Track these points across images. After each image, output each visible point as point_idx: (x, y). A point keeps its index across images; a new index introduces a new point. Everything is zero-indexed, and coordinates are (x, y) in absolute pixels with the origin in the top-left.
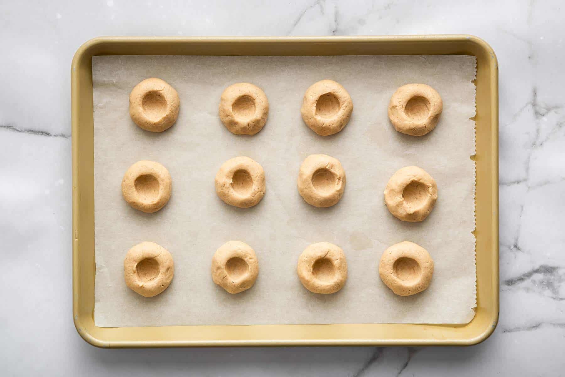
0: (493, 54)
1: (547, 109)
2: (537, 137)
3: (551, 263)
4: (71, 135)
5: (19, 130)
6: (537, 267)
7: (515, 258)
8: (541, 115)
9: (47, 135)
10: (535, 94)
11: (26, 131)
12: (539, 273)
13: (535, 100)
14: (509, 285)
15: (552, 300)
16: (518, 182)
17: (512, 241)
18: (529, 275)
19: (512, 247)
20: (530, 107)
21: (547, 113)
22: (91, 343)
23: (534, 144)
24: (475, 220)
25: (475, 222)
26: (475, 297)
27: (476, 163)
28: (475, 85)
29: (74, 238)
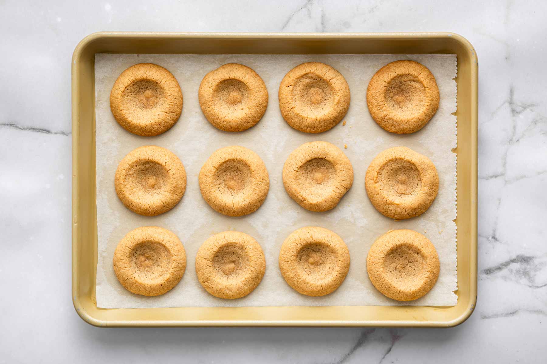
0: (473, 51)
1: (523, 107)
2: (514, 133)
3: (527, 254)
4: (71, 133)
5: (22, 128)
6: (514, 257)
7: (494, 248)
8: (517, 112)
9: (47, 133)
10: (512, 93)
11: (28, 129)
12: (516, 263)
13: (511, 99)
14: (487, 274)
15: (528, 288)
16: (496, 177)
17: (491, 233)
18: (507, 264)
19: (490, 238)
20: (507, 105)
21: (523, 111)
22: (89, 322)
23: (511, 140)
24: (456, 209)
25: (456, 211)
26: (456, 280)
27: (457, 156)
28: (456, 82)
29: (74, 223)
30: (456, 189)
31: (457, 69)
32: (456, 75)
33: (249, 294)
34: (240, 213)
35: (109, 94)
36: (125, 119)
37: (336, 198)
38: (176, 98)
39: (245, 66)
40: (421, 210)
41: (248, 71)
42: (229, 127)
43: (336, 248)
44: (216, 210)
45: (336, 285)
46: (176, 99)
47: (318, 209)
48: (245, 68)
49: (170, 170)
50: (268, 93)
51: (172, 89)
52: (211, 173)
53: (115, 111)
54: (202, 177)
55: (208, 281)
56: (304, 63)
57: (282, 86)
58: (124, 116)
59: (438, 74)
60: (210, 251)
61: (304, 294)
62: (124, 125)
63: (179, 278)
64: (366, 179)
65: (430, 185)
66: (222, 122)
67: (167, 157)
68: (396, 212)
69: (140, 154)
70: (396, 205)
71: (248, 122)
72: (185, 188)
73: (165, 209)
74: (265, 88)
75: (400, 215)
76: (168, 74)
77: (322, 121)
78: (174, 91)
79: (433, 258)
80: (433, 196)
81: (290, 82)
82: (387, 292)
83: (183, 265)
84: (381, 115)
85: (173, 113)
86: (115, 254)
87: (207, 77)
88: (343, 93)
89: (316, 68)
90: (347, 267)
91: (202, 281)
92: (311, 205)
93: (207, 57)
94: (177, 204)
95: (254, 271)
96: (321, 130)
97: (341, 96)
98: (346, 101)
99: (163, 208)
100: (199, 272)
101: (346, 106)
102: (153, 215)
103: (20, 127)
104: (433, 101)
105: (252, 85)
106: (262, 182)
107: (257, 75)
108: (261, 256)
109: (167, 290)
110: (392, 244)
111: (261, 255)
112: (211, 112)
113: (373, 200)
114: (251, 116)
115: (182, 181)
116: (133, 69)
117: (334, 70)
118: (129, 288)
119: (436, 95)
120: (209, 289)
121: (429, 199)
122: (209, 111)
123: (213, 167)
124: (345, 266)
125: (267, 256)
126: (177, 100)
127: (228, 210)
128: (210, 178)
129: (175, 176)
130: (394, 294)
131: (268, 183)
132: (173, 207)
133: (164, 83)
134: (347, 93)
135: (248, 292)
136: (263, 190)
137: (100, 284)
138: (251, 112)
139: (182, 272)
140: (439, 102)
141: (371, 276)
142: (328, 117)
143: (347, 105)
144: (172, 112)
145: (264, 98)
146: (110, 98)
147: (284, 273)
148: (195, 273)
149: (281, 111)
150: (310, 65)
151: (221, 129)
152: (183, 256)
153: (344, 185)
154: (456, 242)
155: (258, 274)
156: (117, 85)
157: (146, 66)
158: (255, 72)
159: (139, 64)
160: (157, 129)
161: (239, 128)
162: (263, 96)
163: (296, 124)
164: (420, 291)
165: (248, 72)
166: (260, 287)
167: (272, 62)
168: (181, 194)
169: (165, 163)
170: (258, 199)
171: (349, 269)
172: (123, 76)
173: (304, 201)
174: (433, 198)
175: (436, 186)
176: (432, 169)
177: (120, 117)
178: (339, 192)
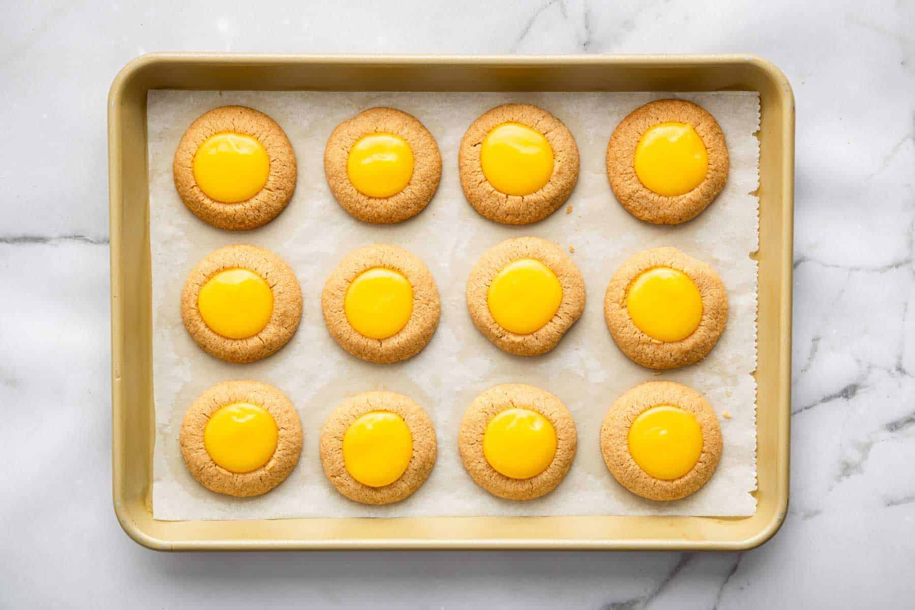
0: (786, 86)
19: (893, 371)
22: (141, 542)
24: (756, 354)
25: (756, 357)
26: (755, 474)
27: (758, 265)
28: (758, 140)
29: (114, 377)
30: (755, 321)
31: (760, 116)
32: (758, 128)
33: (409, 497)
34: (393, 358)
35: (171, 159)
36: (199, 202)
37: (556, 333)
38: (285, 165)
39: (402, 112)
40: (698, 354)
41: (408, 120)
42: (376, 215)
43: (553, 418)
44: (352, 353)
45: (556, 480)
46: (284, 167)
47: (524, 351)
48: (402, 115)
49: (274, 285)
50: (440, 158)
51: (279, 149)
52: (341, 291)
53: (182, 188)
54: (327, 298)
55: (341, 474)
56: (501, 106)
57: (465, 144)
58: (198, 197)
59: (728, 125)
60: (343, 424)
61: (503, 496)
62: (198, 212)
63: (289, 467)
64: (605, 302)
65: (714, 312)
66: (364, 207)
67: (270, 264)
68: (654, 357)
69: (223, 259)
70: (655, 345)
71: (408, 208)
72: (300, 316)
73: (266, 351)
74: (437, 149)
75: (662, 362)
76: (270, 124)
77: (531, 204)
78: (281, 152)
79: (712, 429)
80: (717, 330)
81: (477, 138)
82: (633, 486)
83: (298, 446)
84: (629, 190)
85: (281, 191)
86: (183, 427)
87: (337, 131)
88: (567, 156)
89: (521, 114)
90: (573, 450)
91: (330, 475)
92: (513, 345)
93: (339, 96)
94: (286, 344)
95: (417, 457)
96: (530, 219)
97: (564, 161)
98: (572, 170)
99: (261, 350)
100: (326, 460)
101: (571, 178)
102: (245, 362)
103: (91, 240)
104: (717, 171)
105: (414, 144)
106: (428, 305)
107: (423, 127)
108: (430, 433)
109: (270, 488)
110: (644, 405)
111: (428, 432)
112: (346, 191)
113: (617, 337)
114: (413, 197)
115: (294, 304)
116: (210, 116)
117: (552, 116)
118: (206, 483)
119: (723, 162)
120: (342, 488)
121: (711, 336)
122: (343, 189)
123: (344, 281)
124: (570, 448)
125: (440, 434)
126: (286, 168)
127: (372, 353)
128: (340, 299)
129: (284, 296)
130: (645, 489)
131: (439, 307)
132: (279, 348)
133: (265, 140)
134: (574, 157)
135: (408, 492)
136: (430, 318)
137: (159, 480)
138: (413, 191)
139: (296, 456)
140: (727, 175)
141: (608, 458)
142: (542, 197)
143: (573, 178)
144: (278, 189)
145: (434, 167)
146: (174, 167)
147: (467, 462)
148: (318, 461)
149: (462, 186)
150: (511, 109)
151: (362, 219)
152: (297, 430)
153: (568, 312)
154: (756, 409)
155: (424, 462)
156: (184, 143)
157: (232, 110)
158: (419, 121)
159: (220, 107)
160: (254, 217)
161: (394, 216)
162: (433, 163)
163: (489, 210)
164: (688, 484)
165: (407, 122)
166: (428, 484)
167: (448, 104)
168: (292, 327)
169: (267, 274)
170: (421, 332)
171: (576, 452)
172: (193, 128)
173: (501, 337)
174: (718, 334)
175: (723, 313)
176: (717, 286)
177: (192, 198)
178: (560, 323)
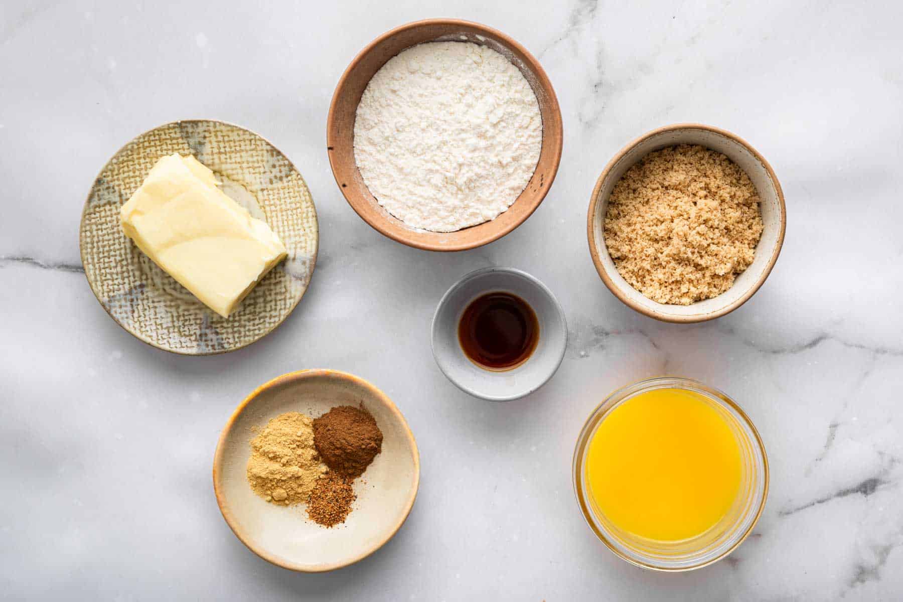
5: (44, 264)
11: (56, 267)
103: (41, 264)
